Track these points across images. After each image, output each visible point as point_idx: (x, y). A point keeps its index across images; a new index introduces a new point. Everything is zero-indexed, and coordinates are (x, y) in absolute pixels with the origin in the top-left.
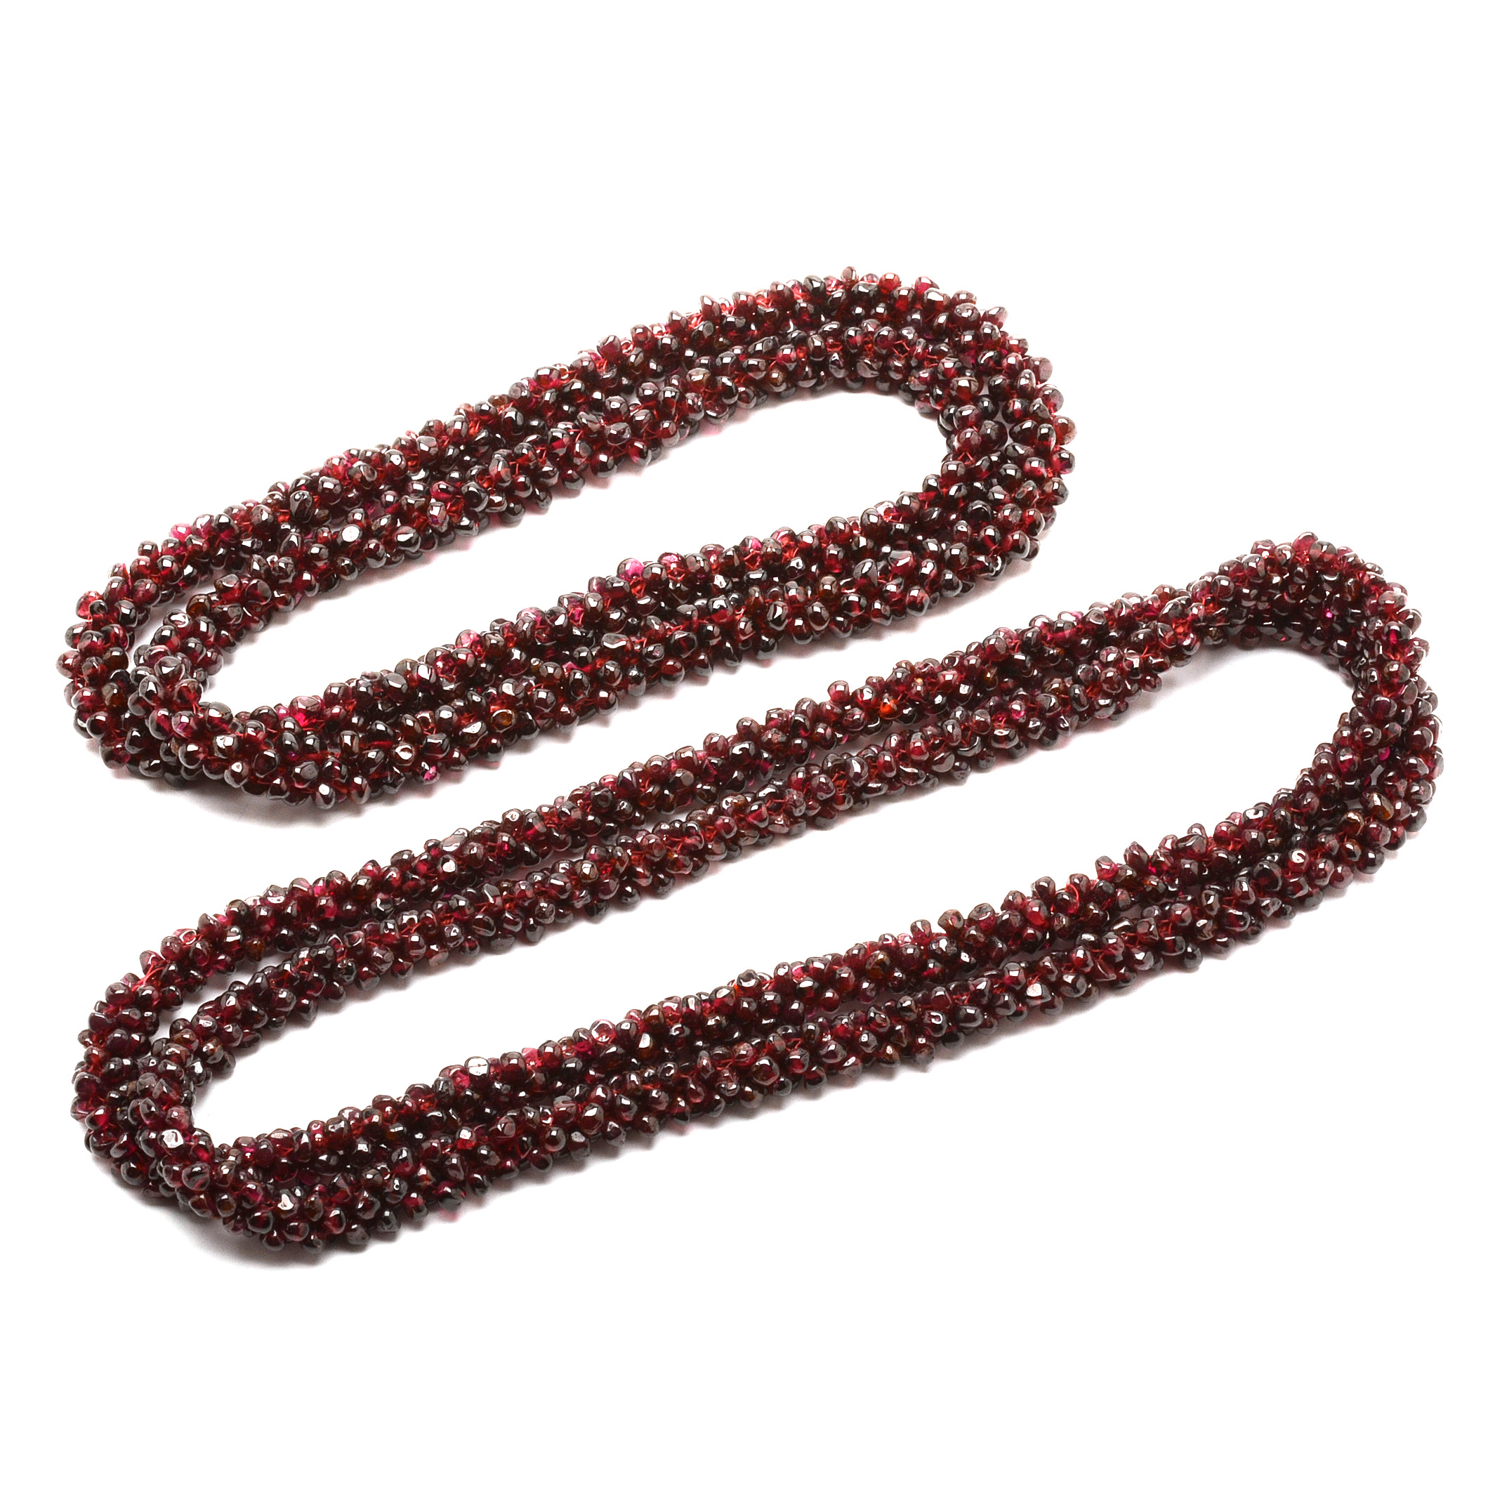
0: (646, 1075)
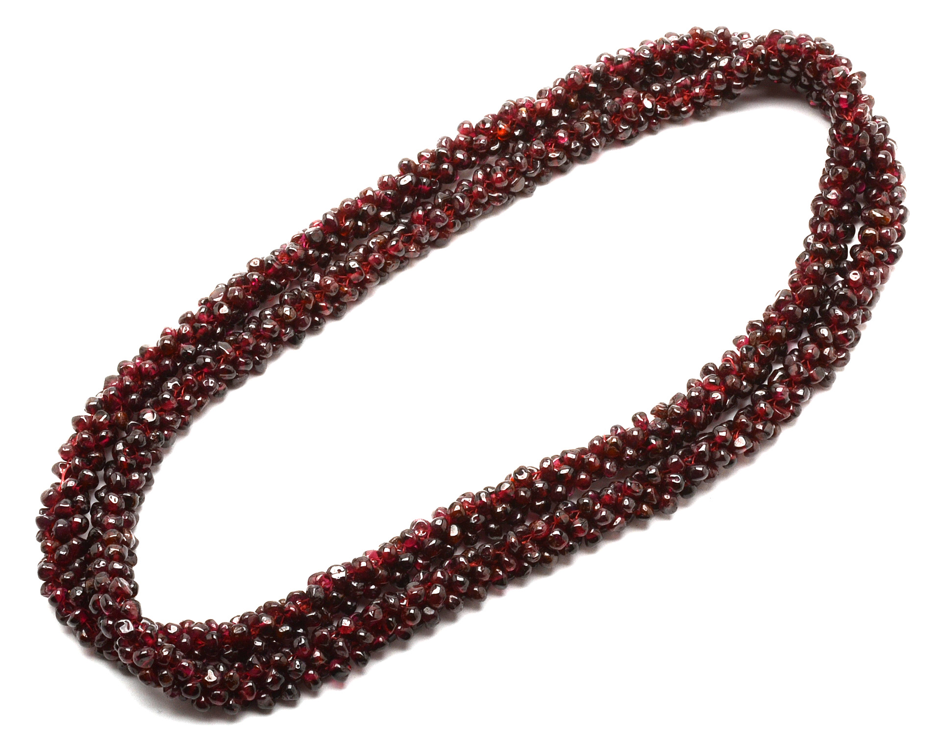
0: (469, 555)
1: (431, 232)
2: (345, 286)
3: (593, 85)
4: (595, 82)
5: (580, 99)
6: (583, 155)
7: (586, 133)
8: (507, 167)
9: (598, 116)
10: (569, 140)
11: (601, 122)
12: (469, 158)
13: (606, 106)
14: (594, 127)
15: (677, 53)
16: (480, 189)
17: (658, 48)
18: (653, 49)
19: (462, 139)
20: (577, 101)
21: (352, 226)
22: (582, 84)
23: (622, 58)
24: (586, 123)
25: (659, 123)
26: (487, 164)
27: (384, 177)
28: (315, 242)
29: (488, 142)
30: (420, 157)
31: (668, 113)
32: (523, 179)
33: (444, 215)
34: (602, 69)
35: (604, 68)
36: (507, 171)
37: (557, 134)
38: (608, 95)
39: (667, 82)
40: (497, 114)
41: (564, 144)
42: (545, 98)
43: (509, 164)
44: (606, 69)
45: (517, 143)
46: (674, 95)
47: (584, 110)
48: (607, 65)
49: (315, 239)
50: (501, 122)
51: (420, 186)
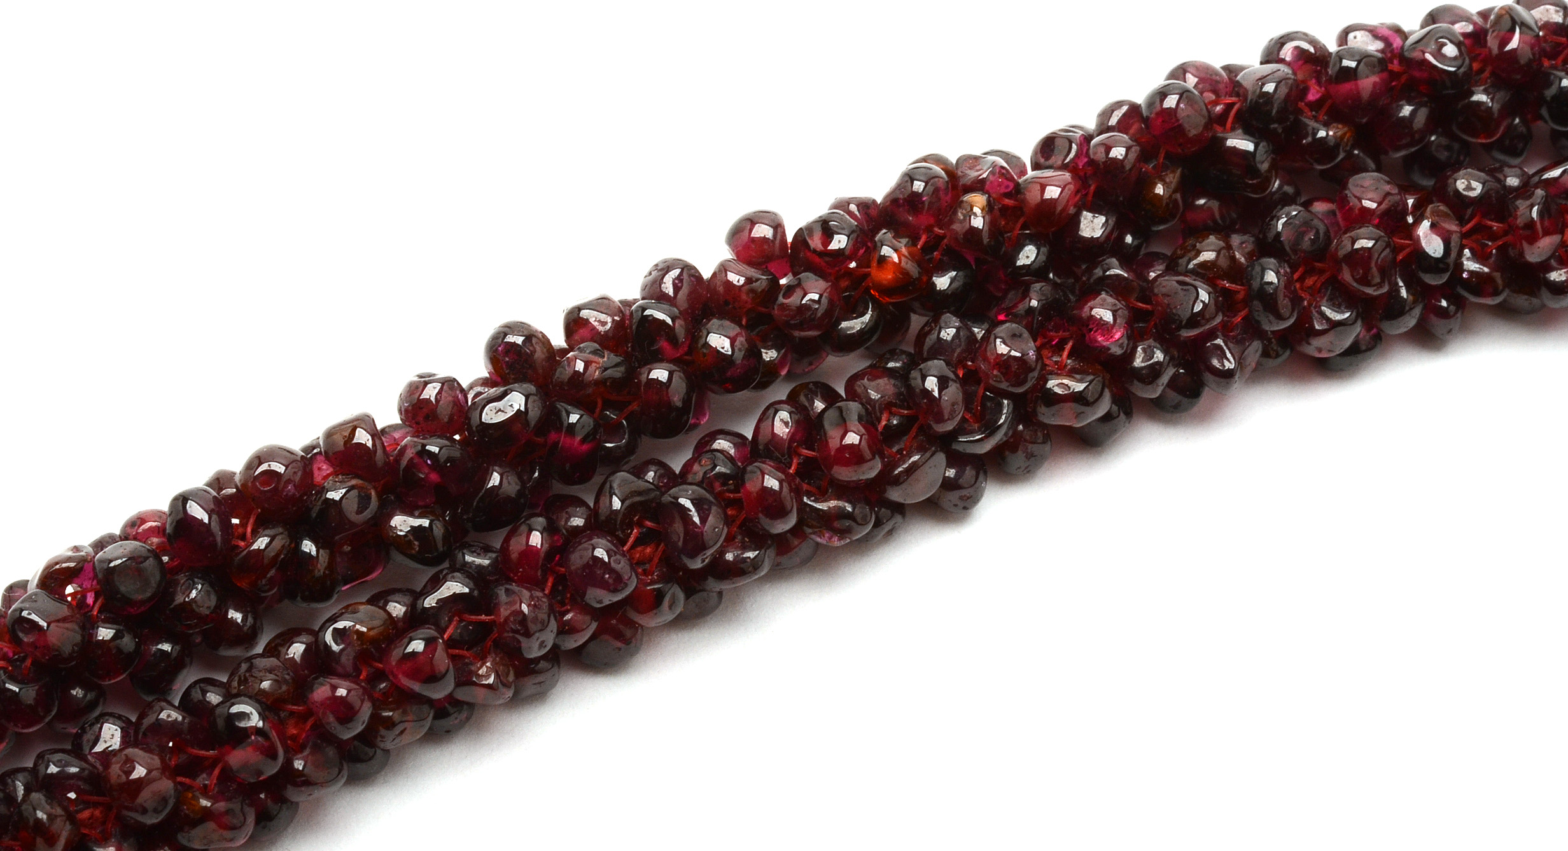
1: (568, 617)
2: (205, 792)
3: (1242, 144)
4: (1249, 132)
5: (1189, 188)
6: (1173, 396)
7: (1195, 320)
8: (888, 406)
9: (1243, 260)
10: (1129, 338)
11: (1256, 284)
12: (753, 353)
13: (1280, 227)
14: (1225, 301)
15: (1555, 68)
16: (772, 483)
17: (1492, 42)
18: (1474, 42)
19: (735, 279)
20: (1175, 191)
21: (278, 555)
22: (1201, 134)
23: (1359, 62)
24: (1197, 283)
25: (1459, 315)
26: (816, 384)
27: (426, 384)
28: (127, 601)
29: (831, 302)
30: (574, 323)
31: (1499, 281)
32: (941, 458)
33: (621, 565)
34: (1284, 91)
35: (1291, 90)
36: (884, 423)
37: (1086, 309)
38: (1289, 184)
39: (1507, 170)
40: (879, 200)
41: (1109, 349)
42: (1064, 167)
43: (898, 395)
44: (1297, 91)
45: (935, 322)
46: (1531, 224)
47: (1196, 231)
48: (1300, 76)
49: (126, 587)
50: (889, 235)
51: (553, 436)
